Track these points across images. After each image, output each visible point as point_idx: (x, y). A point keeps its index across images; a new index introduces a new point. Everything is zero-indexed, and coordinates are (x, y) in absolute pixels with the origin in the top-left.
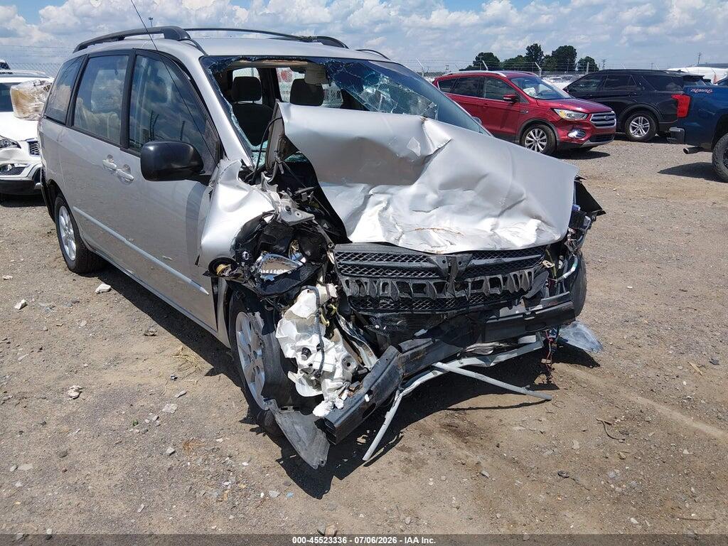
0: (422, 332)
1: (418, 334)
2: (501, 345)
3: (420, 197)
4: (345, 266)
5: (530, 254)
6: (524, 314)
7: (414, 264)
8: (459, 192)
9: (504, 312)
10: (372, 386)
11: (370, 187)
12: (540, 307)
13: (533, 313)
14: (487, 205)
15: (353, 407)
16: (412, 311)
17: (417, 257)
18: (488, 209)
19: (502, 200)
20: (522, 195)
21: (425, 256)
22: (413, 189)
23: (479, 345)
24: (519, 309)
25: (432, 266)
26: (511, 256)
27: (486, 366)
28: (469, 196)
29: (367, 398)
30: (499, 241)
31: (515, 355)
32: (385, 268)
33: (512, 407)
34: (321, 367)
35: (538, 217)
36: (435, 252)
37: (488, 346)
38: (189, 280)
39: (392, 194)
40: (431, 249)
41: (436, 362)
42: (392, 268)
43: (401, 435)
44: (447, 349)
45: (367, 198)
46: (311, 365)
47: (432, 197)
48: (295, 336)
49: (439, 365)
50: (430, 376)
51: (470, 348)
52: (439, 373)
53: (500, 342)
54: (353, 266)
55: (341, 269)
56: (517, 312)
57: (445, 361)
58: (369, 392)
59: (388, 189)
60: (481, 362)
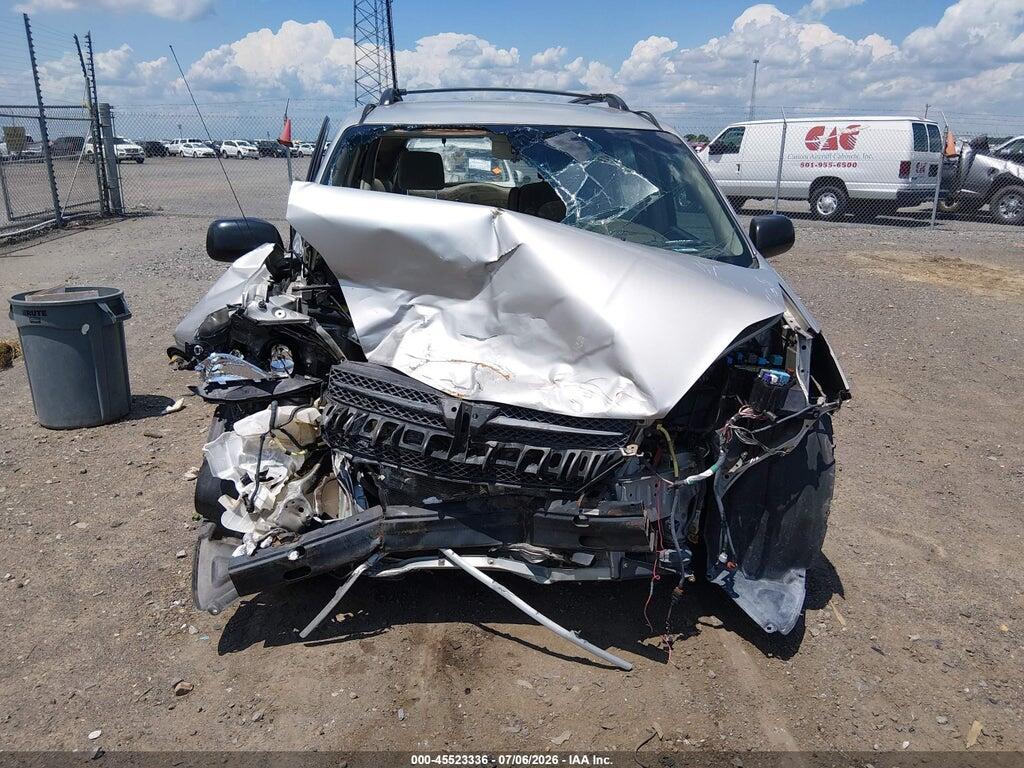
0: (435, 501)
1: (426, 501)
2: (554, 555)
5: (601, 429)
6: (576, 517)
7: (418, 405)
8: (526, 318)
9: (556, 506)
10: (307, 544)
11: (411, 295)
12: (596, 512)
13: (587, 518)
15: (265, 558)
16: (399, 466)
17: (427, 395)
18: (561, 349)
19: (579, 341)
20: (609, 337)
21: (438, 397)
22: (467, 306)
23: (526, 545)
24: (573, 506)
25: (440, 411)
26: (567, 425)
27: (535, 580)
28: (537, 326)
29: (293, 556)
32: (380, 401)
34: (253, 500)
35: (628, 375)
36: (455, 395)
37: (535, 551)
39: (441, 308)
40: (453, 390)
41: (447, 548)
42: (389, 404)
43: (386, 630)
44: (467, 535)
45: (404, 309)
46: (246, 495)
48: (238, 455)
49: (449, 552)
50: (434, 564)
51: (516, 547)
52: (448, 564)
53: (553, 550)
56: (569, 511)
57: (461, 552)
58: (300, 550)
59: (436, 301)
60: (529, 573)
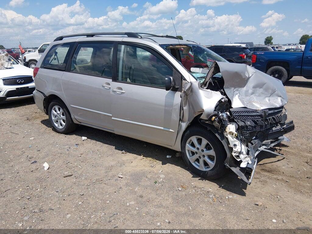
0: (254, 137)
3: (247, 91)
4: (236, 116)
5: (280, 109)
6: (280, 129)
7: (254, 114)
8: (258, 89)
9: (274, 129)
10: (253, 156)
11: (234, 89)
12: (285, 126)
13: (283, 128)
14: (266, 93)
17: (254, 111)
18: (266, 94)
19: (270, 91)
20: (276, 89)
21: (256, 111)
22: (245, 88)
23: (266, 141)
24: (279, 127)
25: (260, 114)
28: (261, 90)
30: (273, 105)
31: (276, 143)
32: (247, 116)
33: (276, 162)
34: (241, 150)
35: (280, 97)
37: (269, 141)
38: (162, 128)
39: (240, 91)
42: (249, 116)
45: (234, 92)
46: (237, 150)
47: (250, 91)
49: (259, 149)
51: (263, 143)
52: (259, 151)
53: (272, 139)
54: (238, 116)
55: (235, 117)
56: (278, 128)
57: (260, 147)
58: (254, 158)
59: (238, 89)
60: (267, 147)
